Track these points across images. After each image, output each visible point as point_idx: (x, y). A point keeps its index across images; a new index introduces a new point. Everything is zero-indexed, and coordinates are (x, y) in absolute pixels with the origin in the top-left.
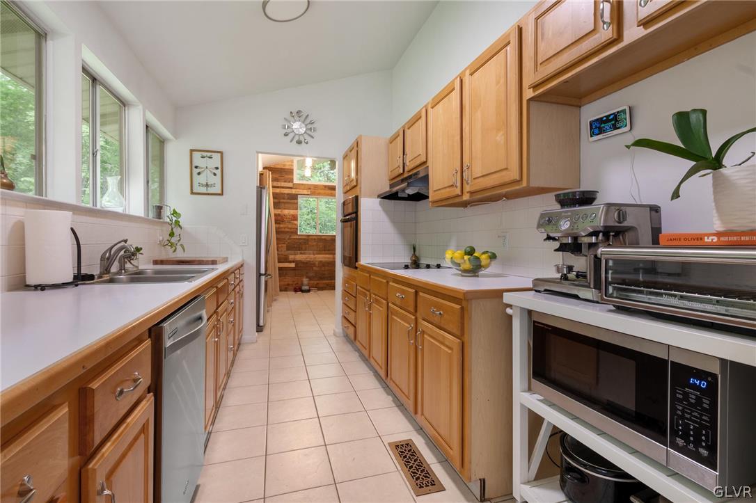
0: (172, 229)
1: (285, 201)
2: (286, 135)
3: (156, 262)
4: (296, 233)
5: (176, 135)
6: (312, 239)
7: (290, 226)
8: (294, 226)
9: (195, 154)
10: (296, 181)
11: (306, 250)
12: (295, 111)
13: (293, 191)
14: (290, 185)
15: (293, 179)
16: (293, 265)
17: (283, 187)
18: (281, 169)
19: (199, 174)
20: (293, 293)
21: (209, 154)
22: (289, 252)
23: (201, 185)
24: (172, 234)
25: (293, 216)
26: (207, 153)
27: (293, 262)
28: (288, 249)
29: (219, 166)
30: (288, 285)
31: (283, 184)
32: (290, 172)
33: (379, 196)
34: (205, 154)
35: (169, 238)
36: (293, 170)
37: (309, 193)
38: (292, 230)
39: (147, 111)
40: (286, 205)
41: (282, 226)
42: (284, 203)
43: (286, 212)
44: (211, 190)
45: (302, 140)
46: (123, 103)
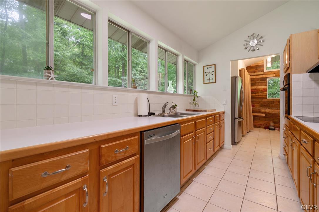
0: (195, 98)
1: (259, 82)
2: (246, 49)
3: (187, 110)
4: (266, 98)
5: (198, 62)
6: (276, 101)
7: (262, 94)
8: (264, 94)
9: (205, 67)
10: (265, 70)
11: (272, 107)
12: (250, 35)
13: (264, 76)
14: (262, 73)
15: (263, 70)
16: (264, 115)
17: (258, 75)
18: (257, 66)
19: (206, 75)
20: (264, 129)
21: (210, 67)
22: (262, 108)
23: (207, 80)
24: (194, 100)
25: (263, 89)
26: (209, 66)
27: (264, 113)
28: (261, 106)
29: (214, 71)
30: (261, 125)
31: (257, 73)
32: (262, 66)
33: (307, 72)
34: (208, 67)
35: (193, 101)
36: (264, 65)
37: (274, 76)
38: (263, 97)
39: (184, 56)
40: (260, 84)
41: (257, 94)
42: (258, 83)
43: (259, 87)
44: (211, 81)
45: (255, 48)
46: (177, 55)
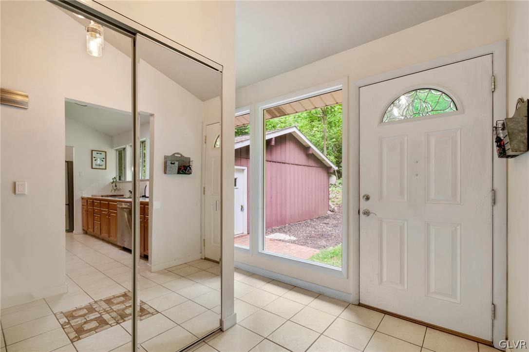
21: (100, 152)
23: (96, 165)
34: (98, 152)
44: (101, 167)
